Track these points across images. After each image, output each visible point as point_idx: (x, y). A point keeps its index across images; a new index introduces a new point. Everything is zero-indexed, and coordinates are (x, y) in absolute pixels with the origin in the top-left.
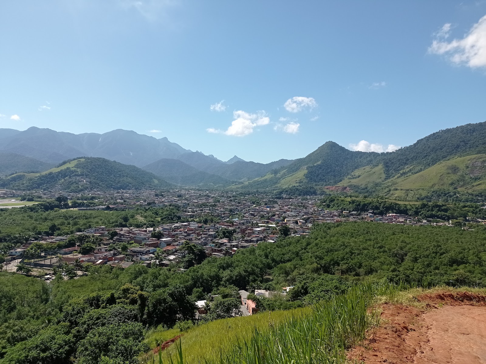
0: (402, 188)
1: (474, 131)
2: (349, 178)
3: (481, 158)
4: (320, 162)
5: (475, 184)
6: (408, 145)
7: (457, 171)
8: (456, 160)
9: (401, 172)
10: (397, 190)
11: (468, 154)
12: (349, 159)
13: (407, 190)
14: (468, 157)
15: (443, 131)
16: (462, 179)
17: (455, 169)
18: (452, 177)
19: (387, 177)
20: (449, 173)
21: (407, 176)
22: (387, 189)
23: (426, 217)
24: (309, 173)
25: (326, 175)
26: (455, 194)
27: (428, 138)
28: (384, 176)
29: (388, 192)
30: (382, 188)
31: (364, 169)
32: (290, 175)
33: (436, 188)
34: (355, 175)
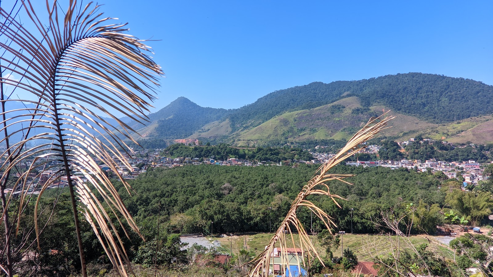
0: (245, 139)
1: (300, 92)
2: (200, 132)
3: (305, 113)
4: (172, 116)
5: (301, 134)
6: (250, 103)
7: (287, 123)
8: (286, 115)
9: (244, 126)
10: (240, 140)
11: (295, 110)
12: (200, 114)
13: (248, 140)
14: (296, 112)
15: (277, 91)
16: (291, 130)
17: (285, 122)
18: (284, 129)
19: (233, 130)
20: (281, 126)
21: (249, 129)
22: (232, 140)
23: (261, 160)
24: (160, 126)
25: (177, 129)
26: (286, 143)
27: (266, 97)
28: (230, 129)
29: (233, 142)
30: (228, 140)
31: (213, 124)
32: (140, 129)
33: (271, 138)
34: (205, 129)
